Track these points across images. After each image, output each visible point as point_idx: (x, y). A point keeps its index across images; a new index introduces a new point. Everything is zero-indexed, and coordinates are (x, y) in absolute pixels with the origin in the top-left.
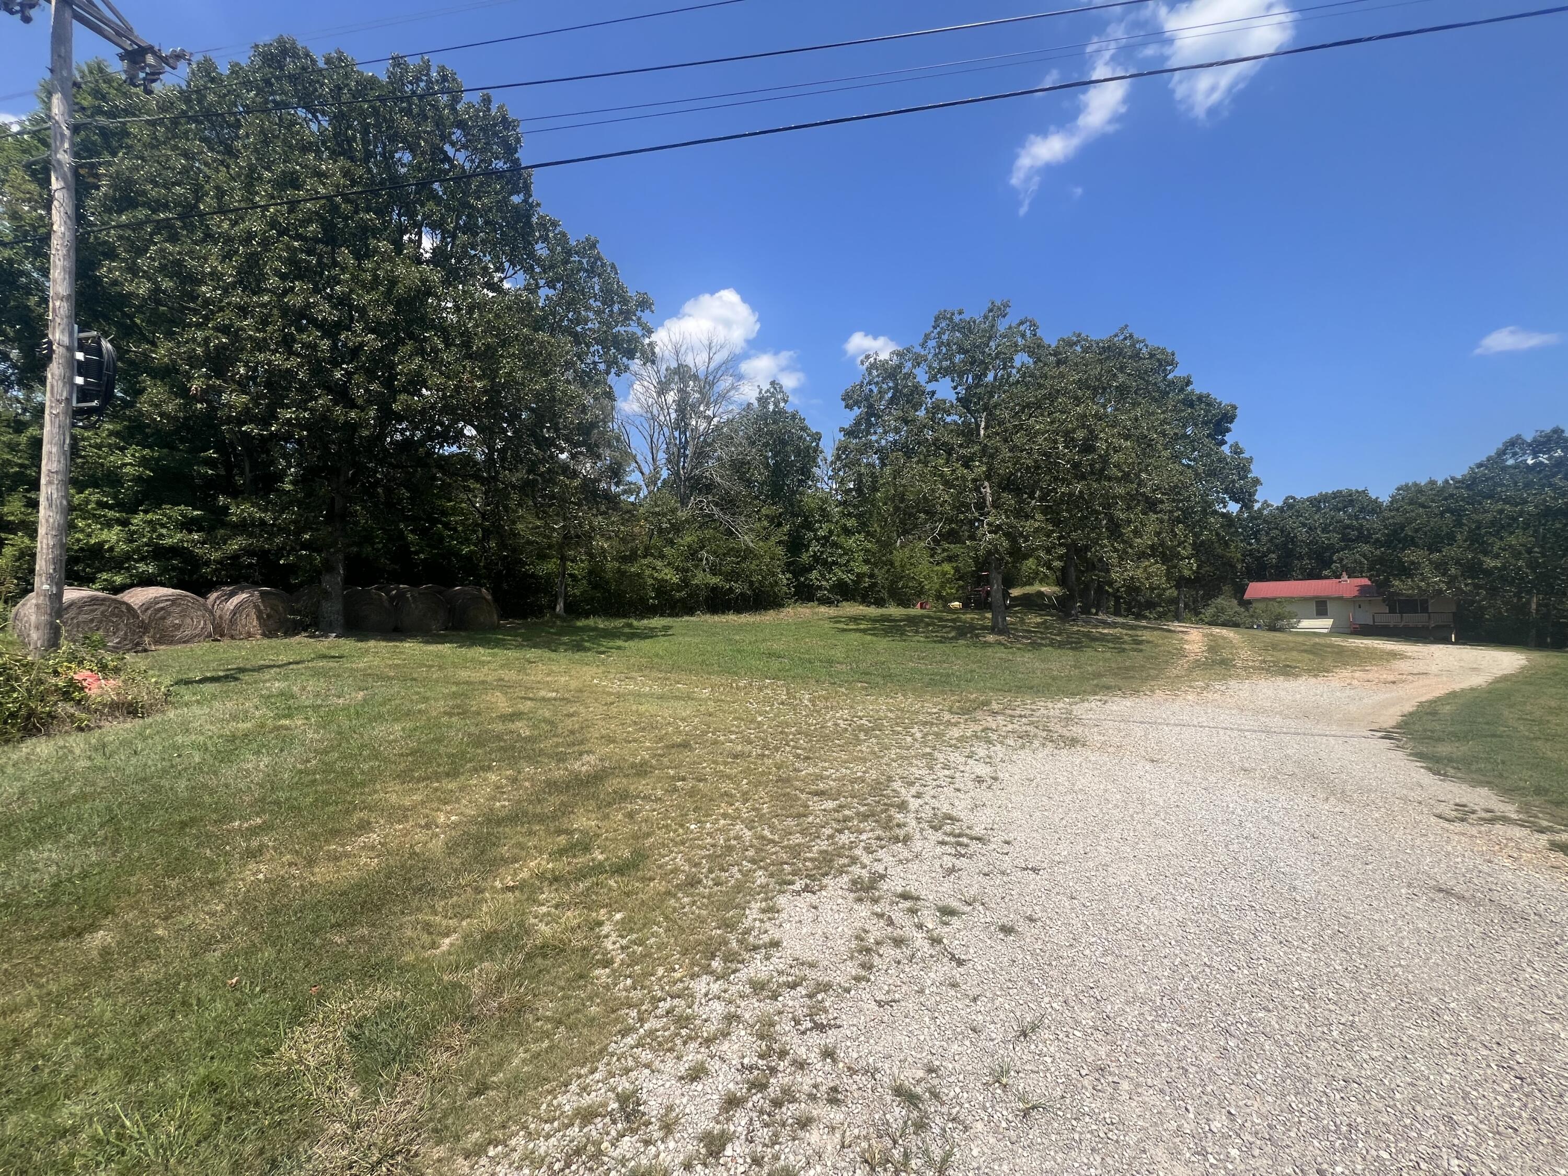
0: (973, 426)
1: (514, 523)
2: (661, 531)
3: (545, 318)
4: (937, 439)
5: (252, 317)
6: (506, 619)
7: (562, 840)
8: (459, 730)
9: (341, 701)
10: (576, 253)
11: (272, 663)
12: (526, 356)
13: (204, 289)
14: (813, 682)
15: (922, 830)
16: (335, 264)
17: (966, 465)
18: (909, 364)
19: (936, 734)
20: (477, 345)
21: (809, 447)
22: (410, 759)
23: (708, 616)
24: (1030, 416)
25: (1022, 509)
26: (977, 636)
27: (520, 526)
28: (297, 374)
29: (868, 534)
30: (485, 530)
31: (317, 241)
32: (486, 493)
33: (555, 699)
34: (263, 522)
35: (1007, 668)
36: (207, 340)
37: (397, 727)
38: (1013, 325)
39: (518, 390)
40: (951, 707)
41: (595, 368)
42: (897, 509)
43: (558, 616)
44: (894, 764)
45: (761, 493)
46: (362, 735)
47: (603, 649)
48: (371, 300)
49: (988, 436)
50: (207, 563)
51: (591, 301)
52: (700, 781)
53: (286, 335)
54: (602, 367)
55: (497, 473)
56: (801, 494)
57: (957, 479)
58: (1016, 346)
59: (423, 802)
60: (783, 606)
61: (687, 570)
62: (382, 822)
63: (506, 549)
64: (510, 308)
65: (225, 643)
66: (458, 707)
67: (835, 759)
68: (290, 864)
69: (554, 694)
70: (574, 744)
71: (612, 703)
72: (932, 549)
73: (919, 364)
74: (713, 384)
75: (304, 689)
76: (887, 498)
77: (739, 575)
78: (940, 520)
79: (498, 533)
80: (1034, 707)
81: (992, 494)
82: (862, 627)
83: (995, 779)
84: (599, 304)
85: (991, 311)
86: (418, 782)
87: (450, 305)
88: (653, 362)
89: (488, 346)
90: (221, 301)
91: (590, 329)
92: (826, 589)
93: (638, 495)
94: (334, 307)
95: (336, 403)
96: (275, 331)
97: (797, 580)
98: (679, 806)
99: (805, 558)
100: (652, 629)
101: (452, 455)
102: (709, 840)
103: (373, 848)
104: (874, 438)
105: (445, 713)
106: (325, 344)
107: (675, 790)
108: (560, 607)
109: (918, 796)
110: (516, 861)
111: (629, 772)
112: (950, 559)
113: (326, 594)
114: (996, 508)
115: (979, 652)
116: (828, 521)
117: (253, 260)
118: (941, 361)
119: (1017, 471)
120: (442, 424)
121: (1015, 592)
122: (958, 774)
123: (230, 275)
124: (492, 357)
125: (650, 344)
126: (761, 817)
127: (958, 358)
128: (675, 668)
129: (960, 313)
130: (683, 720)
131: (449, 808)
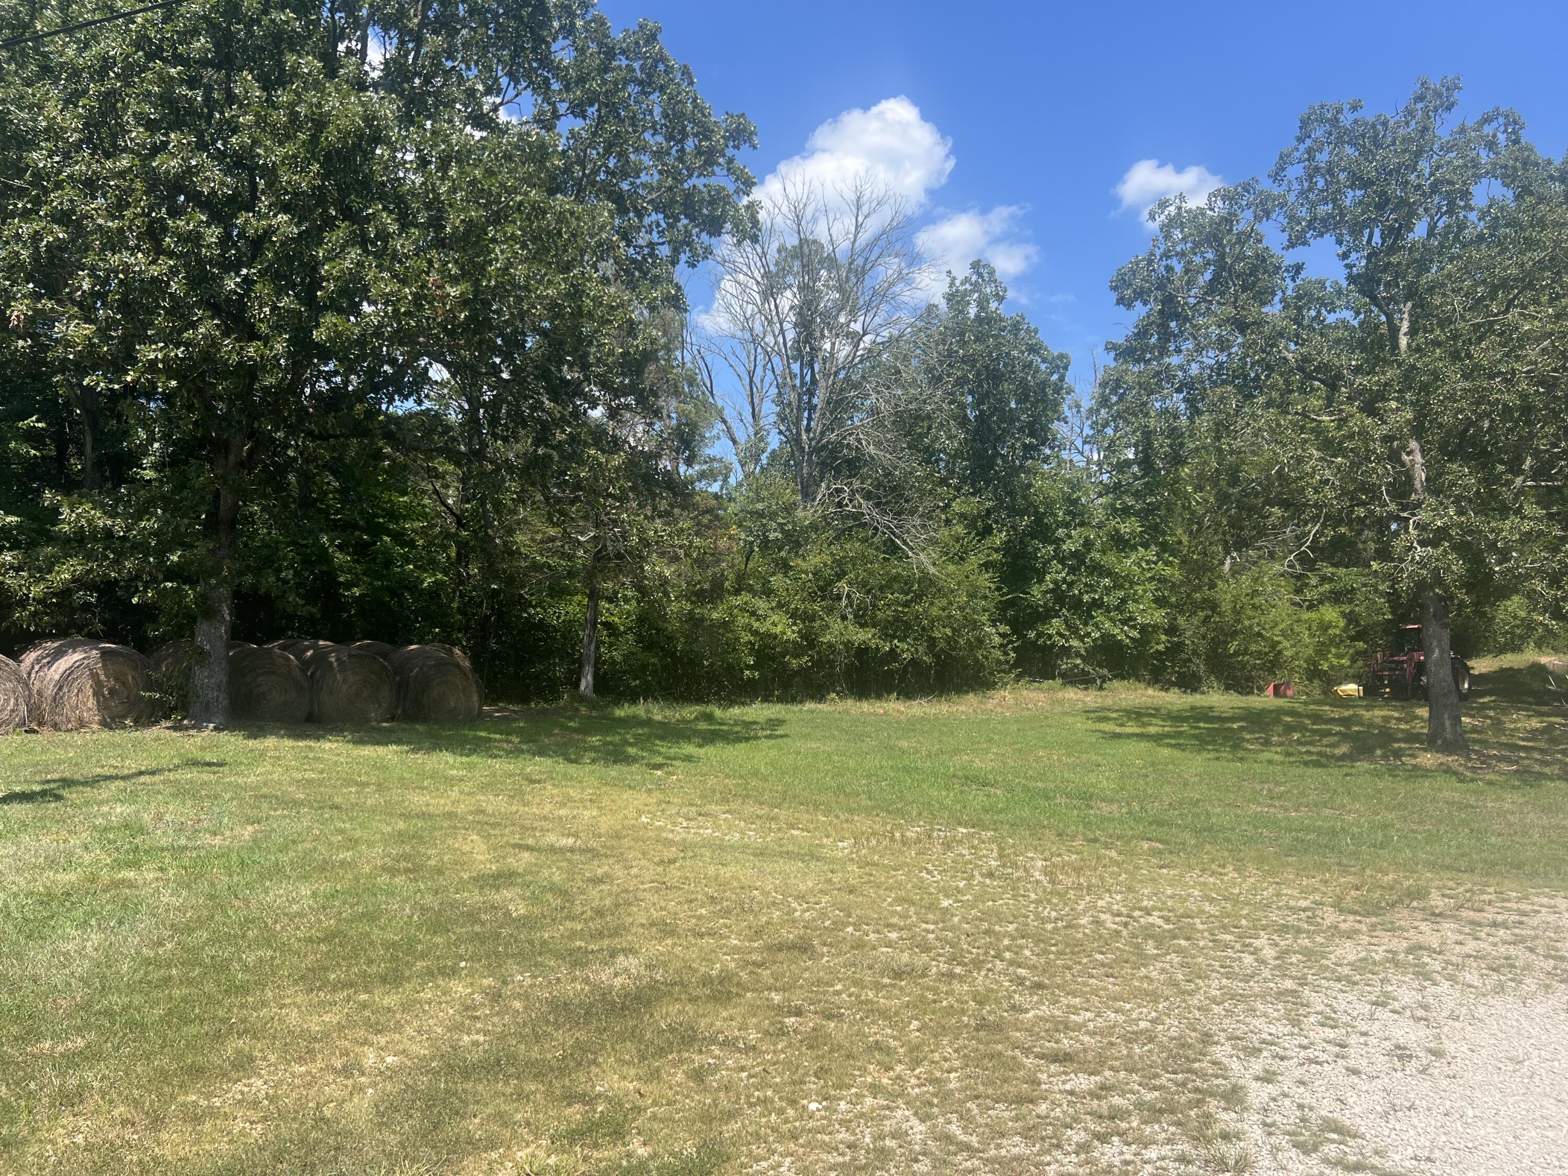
0: (1384, 329)
1: (511, 532)
2: (766, 544)
3: (567, 170)
4: (1306, 359)
5: (104, 195)
6: (494, 702)
7: (575, 1112)
8: (405, 900)
9: (217, 841)
10: (623, 52)
11: (113, 772)
12: (535, 239)
13: (35, 155)
14: (1051, 835)
15: (1275, 1150)
16: (231, 98)
17: (1370, 409)
18: (1249, 214)
19: (1307, 953)
20: (454, 222)
21: (1044, 384)
22: (323, 947)
23: (850, 702)
24: (1510, 304)
25: (1493, 495)
26: (1398, 754)
27: (520, 538)
28: (168, 285)
29: (1164, 547)
30: (463, 546)
31: (204, 63)
32: (464, 480)
33: (572, 850)
34: (108, 533)
35: (1464, 823)
36: (36, 237)
37: (305, 890)
38: (1469, 124)
39: (519, 300)
40: (1340, 899)
41: (652, 254)
42: (1223, 498)
43: (582, 699)
44: (1216, 1009)
45: (951, 472)
46: (247, 901)
47: (659, 760)
48: (286, 157)
49: (1418, 349)
50: (23, 602)
51: (647, 136)
52: (830, 1017)
53: (153, 221)
54: (664, 251)
55: (484, 445)
56: (1028, 471)
57: (1351, 436)
58: (1476, 164)
59: (340, 1028)
60: (991, 686)
61: (812, 619)
62: (273, 1058)
63: (496, 577)
64: (508, 157)
65: (45, 736)
66: (406, 857)
67: (1095, 992)
68: (125, 1123)
69: (571, 841)
70: (601, 935)
71: (672, 861)
72: (1299, 577)
73: (1267, 214)
74: (864, 273)
75: (159, 817)
76: (1201, 476)
77: (908, 626)
78: (1315, 519)
79: (483, 550)
80: (1524, 907)
81: (1427, 466)
82: (1152, 730)
83: (1438, 1054)
84: (660, 139)
85: (1420, 98)
86: (334, 990)
87: (409, 157)
88: (755, 239)
89: (470, 224)
90: (60, 172)
91: (644, 186)
92: (1078, 655)
93: (725, 480)
94: (227, 172)
95: (226, 334)
96: (137, 216)
97: (1022, 637)
98: (787, 1064)
99: (1037, 593)
100: (747, 725)
101: (411, 416)
102: (843, 1135)
103: (255, 1104)
104: (1175, 360)
105: (384, 869)
106: (212, 234)
107: (782, 1032)
108: (586, 683)
109: (1268, 1077)
110: (492, 1145)
111: (698, 992)
112: (1336, 597)
113: (202, 656)
114: (1436, 492)
115: (1402, 788)
116: (1082, 524)
117: (110, 100)
118: (1313, 205)
119: (1480, 417)
120: (393, 362)
121: (1481, 665)
122: (1354, 1040)
123: (74, 130)
124: (477, 242)
125: (750, 207)
126: (946, 1096)
127: (1351, 197)
128: (786, 798)
129: (1354, 108)
130: (801, 897)
131: (383, 1041)
